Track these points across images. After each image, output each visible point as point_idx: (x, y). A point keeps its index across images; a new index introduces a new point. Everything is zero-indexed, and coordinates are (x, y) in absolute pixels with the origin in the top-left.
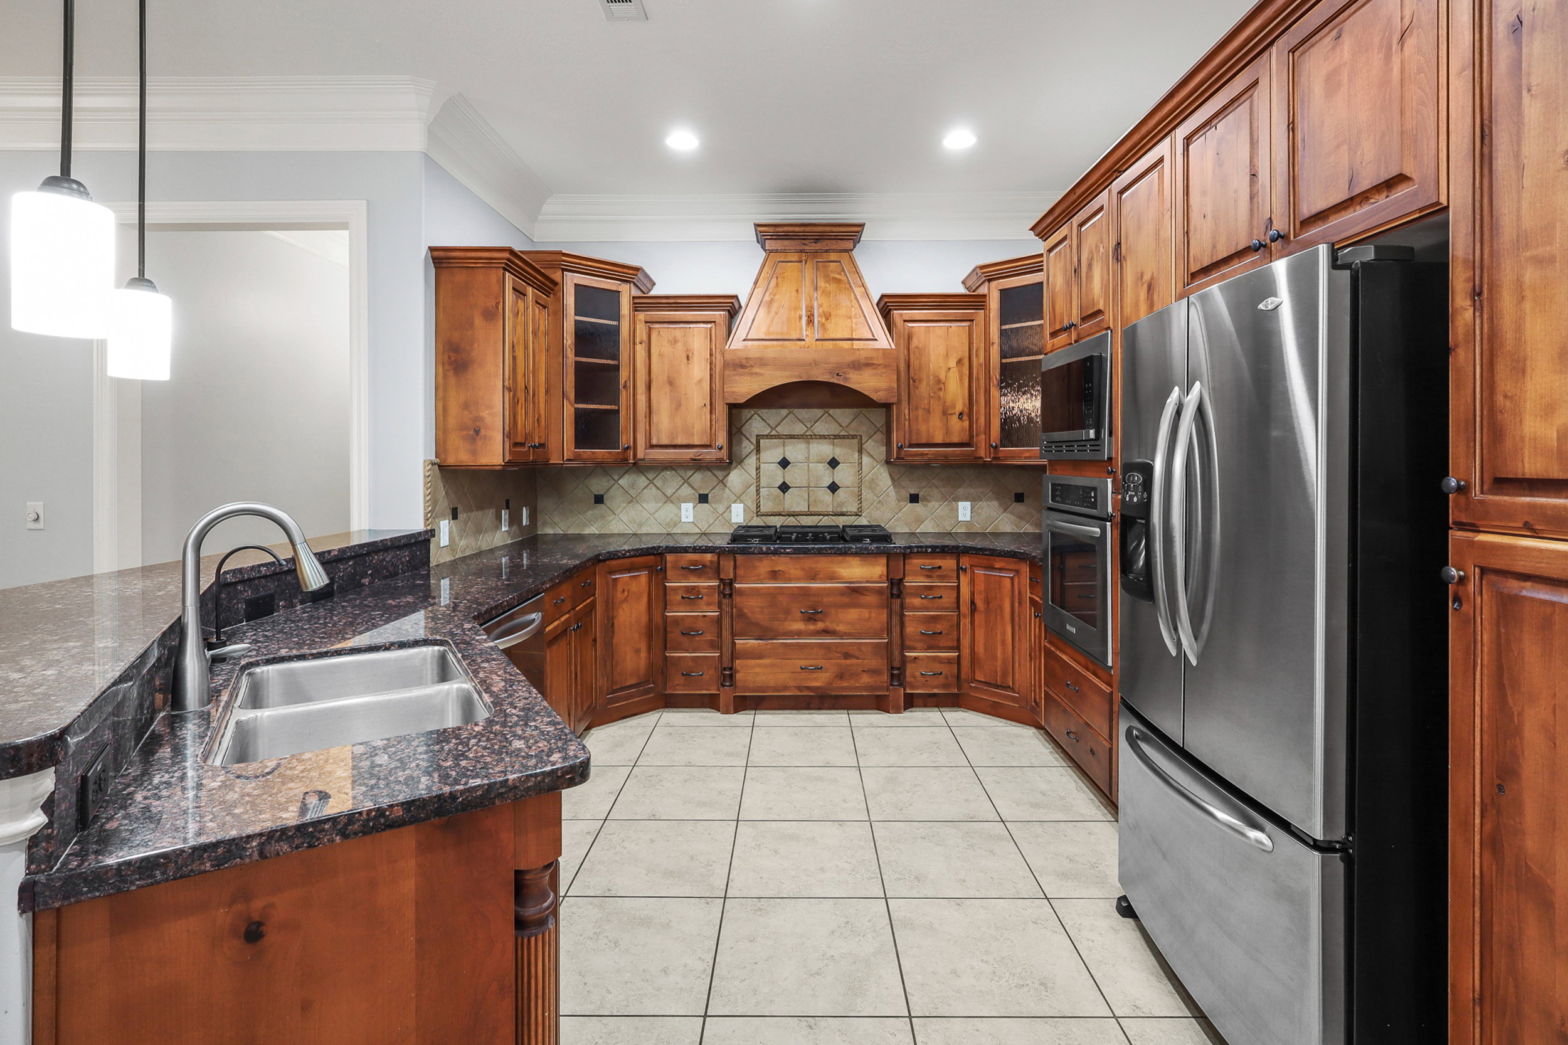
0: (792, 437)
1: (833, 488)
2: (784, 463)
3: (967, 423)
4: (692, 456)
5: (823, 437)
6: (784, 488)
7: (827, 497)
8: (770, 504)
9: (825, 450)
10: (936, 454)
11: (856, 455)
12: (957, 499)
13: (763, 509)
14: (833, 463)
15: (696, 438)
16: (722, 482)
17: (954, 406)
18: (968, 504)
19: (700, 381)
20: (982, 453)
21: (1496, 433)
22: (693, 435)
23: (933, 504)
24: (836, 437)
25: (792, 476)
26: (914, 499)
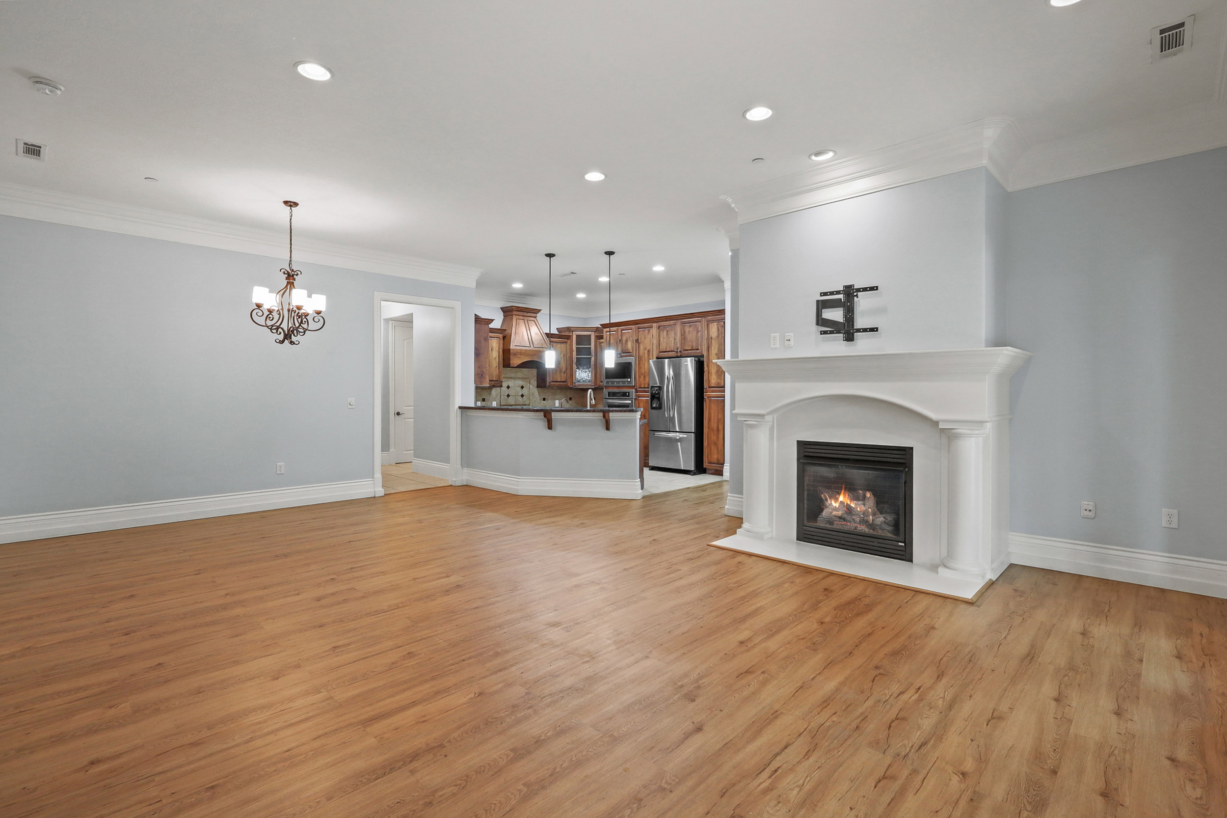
0: (511, 378)
1: (522, 396)
2: (508, 387)
3: (565, 375)
4: (493, 384)
5: (519, 378)
6: (508, 396)
7: (520, 399)
8: (504, 402)
9: (521, 383)
10: (559, 384)
11: (529, 384)
12: (555, 399)
13: (502, 404)
14: (522, 387)
15: (494, 377)
16: (490, 393)
17: (562, 370)
18: (558, 401)
19: (495, 358)
20: (569, 384)
21: (709, 382)
22: (493, 377)
23: (549, 401)
24: (523, 378)
25: (511, 392)
26: (544, 399)
